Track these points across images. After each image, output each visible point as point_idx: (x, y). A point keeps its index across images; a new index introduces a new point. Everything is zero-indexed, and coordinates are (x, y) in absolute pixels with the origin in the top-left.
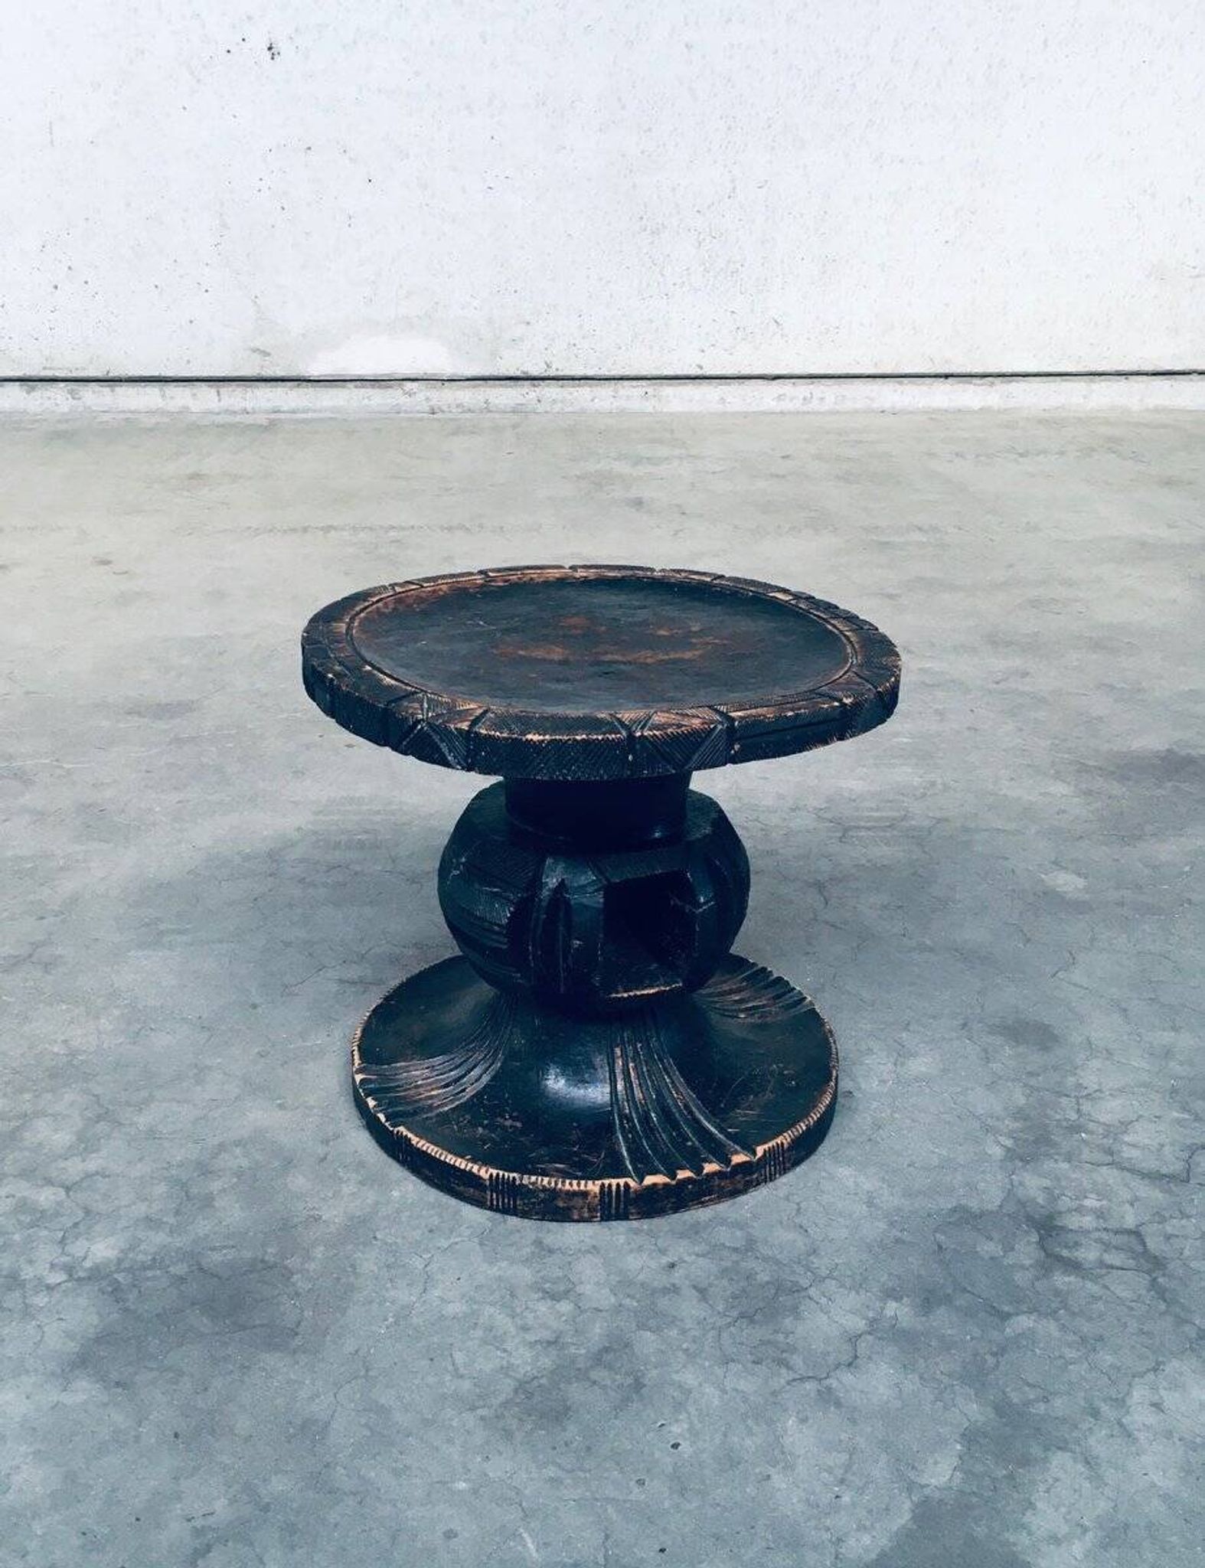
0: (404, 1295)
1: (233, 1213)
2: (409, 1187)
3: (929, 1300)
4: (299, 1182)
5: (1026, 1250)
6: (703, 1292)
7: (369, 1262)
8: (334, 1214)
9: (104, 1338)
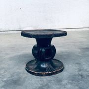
0: (30, 81)
1: (16, 77)
2: (30, 74)
3: (73, 80)
4: (21, 74)
5: (80, 77)
6: (54, 80)
7: (27, 79)
8: (24, 76)
9: (5, 85)
